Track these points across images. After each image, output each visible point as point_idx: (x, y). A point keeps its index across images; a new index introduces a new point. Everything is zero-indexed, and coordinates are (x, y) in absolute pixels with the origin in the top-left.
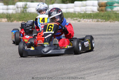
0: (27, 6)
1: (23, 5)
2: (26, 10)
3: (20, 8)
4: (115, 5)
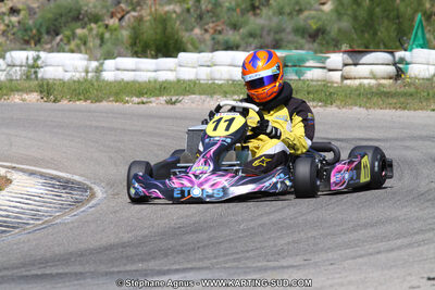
0: (39, 62)
1: (27, 59)
2: (36, 72)
3: (21, 66)
4: (308, 64)
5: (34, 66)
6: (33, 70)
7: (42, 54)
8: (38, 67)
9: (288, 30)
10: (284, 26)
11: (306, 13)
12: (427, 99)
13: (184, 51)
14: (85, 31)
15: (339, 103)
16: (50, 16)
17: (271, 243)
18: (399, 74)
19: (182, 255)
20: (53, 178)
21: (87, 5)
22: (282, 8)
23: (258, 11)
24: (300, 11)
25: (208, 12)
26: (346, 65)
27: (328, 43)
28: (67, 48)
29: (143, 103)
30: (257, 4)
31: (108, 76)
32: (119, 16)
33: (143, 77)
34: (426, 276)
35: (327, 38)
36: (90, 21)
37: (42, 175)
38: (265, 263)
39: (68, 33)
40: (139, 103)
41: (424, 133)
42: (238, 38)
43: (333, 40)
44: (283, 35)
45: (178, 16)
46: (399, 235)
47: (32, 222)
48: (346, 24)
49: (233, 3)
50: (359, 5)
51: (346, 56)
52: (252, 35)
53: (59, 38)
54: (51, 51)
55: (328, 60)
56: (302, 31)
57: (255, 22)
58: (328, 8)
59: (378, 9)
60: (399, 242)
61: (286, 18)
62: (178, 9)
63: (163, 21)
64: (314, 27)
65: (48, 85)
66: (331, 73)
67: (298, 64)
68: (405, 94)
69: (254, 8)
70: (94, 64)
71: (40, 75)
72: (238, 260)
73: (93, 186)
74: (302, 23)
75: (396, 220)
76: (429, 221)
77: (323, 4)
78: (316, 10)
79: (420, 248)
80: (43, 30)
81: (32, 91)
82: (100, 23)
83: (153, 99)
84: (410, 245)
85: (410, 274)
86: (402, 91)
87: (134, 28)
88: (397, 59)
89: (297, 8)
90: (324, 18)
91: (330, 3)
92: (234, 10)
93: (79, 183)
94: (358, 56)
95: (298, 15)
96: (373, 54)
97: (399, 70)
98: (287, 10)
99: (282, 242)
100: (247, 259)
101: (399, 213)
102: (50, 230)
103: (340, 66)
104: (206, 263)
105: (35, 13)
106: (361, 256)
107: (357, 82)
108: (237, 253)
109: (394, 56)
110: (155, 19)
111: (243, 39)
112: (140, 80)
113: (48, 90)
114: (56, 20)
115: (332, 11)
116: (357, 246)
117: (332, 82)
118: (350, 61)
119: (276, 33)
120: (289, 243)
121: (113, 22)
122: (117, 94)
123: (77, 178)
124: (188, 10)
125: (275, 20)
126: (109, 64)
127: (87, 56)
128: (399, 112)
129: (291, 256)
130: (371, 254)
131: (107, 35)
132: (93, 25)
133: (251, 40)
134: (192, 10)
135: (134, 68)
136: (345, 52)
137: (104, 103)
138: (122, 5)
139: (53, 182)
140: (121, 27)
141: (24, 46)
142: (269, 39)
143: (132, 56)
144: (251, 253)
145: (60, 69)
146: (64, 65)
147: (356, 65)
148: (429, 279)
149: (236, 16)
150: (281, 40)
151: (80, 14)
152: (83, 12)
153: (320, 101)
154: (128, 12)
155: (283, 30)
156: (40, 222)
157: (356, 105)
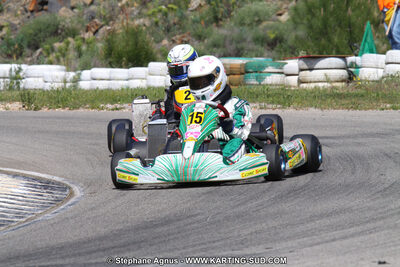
0: (21, 74)
1: (11, 70)
2: (18, 83)
3: (4, 78)
4: (267, 70)
5: (16, 78)
6: (15, 82)
7: (24, 67)
8: (20, 78)
9: (249, 39)
10: (245, 36)
11: (265, 24)
12: (377, 100)
13: (154, 61)
14: (62, 44)
15: (295, 105)
16: (31, 31)
17: (236, 233)
18: (351, 77)
19: (154, 247)
20: (35, 179)
21: (63, 21)
22: (243, 19)
23: (221, 23)
24: (259, 22)
25: (175, 24)
26: (301, 70)
27: (285, 51)
28: (47, 60)
29: (117, 109)
30: (220, 16)
31: (84, 85)
32: (94, 30)
33: (117, 85)
34: (377, 260)
35: (284, 46)
36: (67, 35)
37: (25, 177)
38: (231, 252)
39: (47, 46)
40: (113, 110)
41: (374, 130)
42: (203, 48)
43: (290, 47)
44: (244, 45)
45: (148, 28)
46: (352, 224)
47: (16, 220)
48: (301, 32)
49: (198, 16)
50: (313, 15)
51: (301, 62)
52: (215, 45)
53: (39, 51)
54: (31, 63)
55: (286, 66)
56: (261, 40)
57: (218, 33)
58: (284, 18)
59: (331, 19)
60: (352, 230)
61: (246, 28)
62: (147, 23)
63: (134, 34)
64: (272, 36)
65: (28, 94)
66: (289, 78)
67: (259, 70)
68: (356, 95)
69: (217, 20)
70: (72, 74)
71: (22, 86)
72: (206, 250)
73: (72, 186)
74: (261, 33)
75: (350, 210)
76: (380, 211)
77: (280, 15)
78: (273, 20)
79: (372, 235)
80: (25, 45)
81: (14, 100)
82: (77, 37)
83: (126, 105)
84: (362, 233)
85: (362, 259)
86: (354, 92)
87: (108, 41)
88: (348, 63)
89: (256, 19)
90: (281, 27)
91: (286, 13)
92: (198, 22)
93: (59, 183)
94: (312, 61)
95: (257, 25)
96: (327, 59)
97: (350, 73)
98: (248, 21)
99: (246, 233)
100: (213, 249)
101: (352, 203)
102: (33, 226)
103: (296, 71)
104: (176, 254)
105: (16, 29)
106: (318, 244)
107: (312, 85)
108: (205, 244)
109: (346, 62)
110: (127, 32)
111: (207, 49)
112: (114, 88)
113: (29, 99)
114: (36, 35)
115: (288, 20)
116: (313, 234)
117: (290, 86)
118: (305, 67)
119: (238, 42)
120: (251, 234)
121: (88, 36)
122: (93, 102)
123: (56, 179)
124: (157, 23)
125: (237, 30)
126: (86, 74)
127: (64, 68)
128: (351, 112)
129: (254, 245)
130: (327, 242)
131: (84, 48)
132: (70, 39)
133: (215, 49)
134: (160, 24)
135: (108, 77)
136: (300, 58)
137: (81, 110)
138: (96, 20)
139: (36, 183)
140: (96, 40)
141: (7, 60)
142: (231, 48)
143: (106, 67)
144: (216, 244)
145: (41, 80)
146: (43, 75)
147: (311, 70)
148: (380, 263)
149: (200, 28)
150: (242, 49)
151: (58, 29)
152: (60, 27)
153: (279, 103)
154: (102, 26)
155: (244, 40)
156: (24, 220)
157: (312, 106)
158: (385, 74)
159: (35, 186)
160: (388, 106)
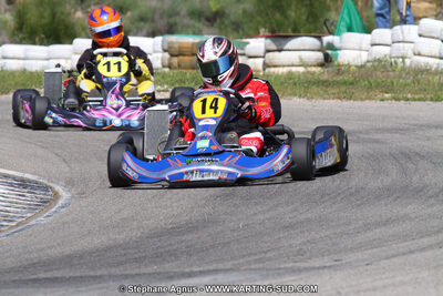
9: (183, 12)
10: (178, 9)
26: (268, 51)
44: (178, 19)
47: (5, 223)
48: (248, 6)
51: (269, 41)
52: (142, 19)
55: (248, 46)
56: (197, 14)
64: (214, 6)
66: (252, 60)
73: (52, 185)
88: (325, 44)
94: (282, 41)
96: (299, 39)
102: (30, 231)
103: (261, 53)
109: (322, 42)
111: (133, 23)
117: (259, 71)
118: (273, 47)
119: (170, 16)
133: (142, 24)
136: (267, 37)
147: (280, 51)
155: (177, 14)
156: (14, 224)
157: (295, 95)
158: (370, 59)
159: (11, 185)
160: (387, 95)
